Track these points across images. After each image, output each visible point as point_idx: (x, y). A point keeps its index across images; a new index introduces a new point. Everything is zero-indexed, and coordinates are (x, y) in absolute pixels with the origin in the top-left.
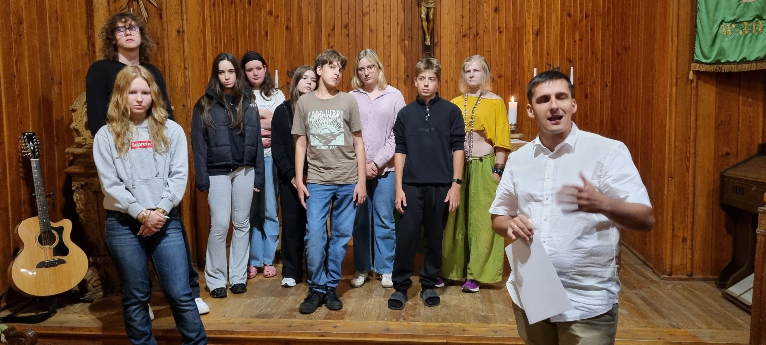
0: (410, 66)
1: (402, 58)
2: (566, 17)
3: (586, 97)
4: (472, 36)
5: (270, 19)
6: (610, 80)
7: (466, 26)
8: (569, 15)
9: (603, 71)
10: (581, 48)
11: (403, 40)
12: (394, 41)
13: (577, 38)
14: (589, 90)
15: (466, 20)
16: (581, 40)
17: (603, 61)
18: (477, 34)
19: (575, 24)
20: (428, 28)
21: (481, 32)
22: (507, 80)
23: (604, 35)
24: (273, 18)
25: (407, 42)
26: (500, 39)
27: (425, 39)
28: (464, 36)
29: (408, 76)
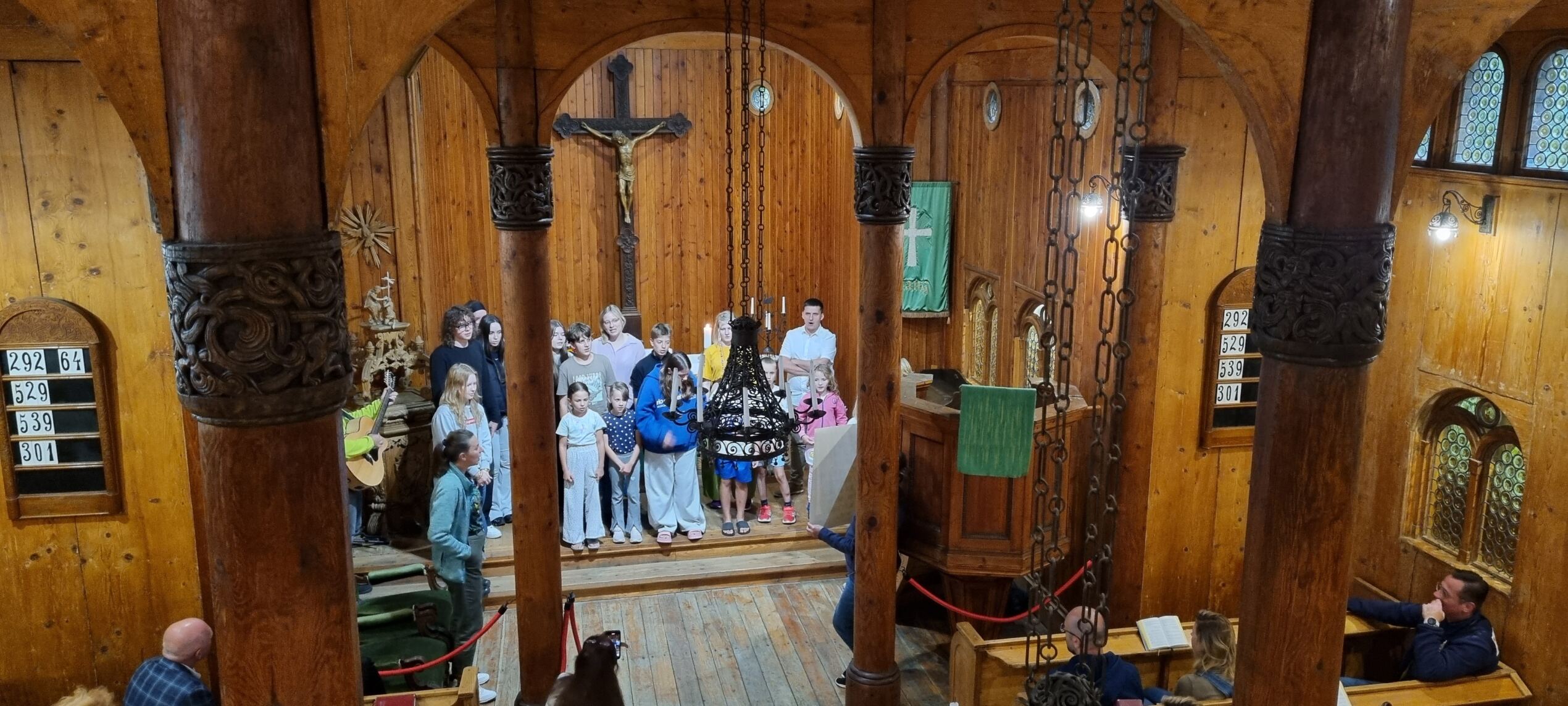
0: (603, 238)
1: (594, 231)
2: (777, 204)
3: (797, 291)
4: (675, 207)
5: (453, 208)
6: (818, 281)
7: (667, 194)
8: (780, 203)
9: (812, 270)
10: (791, 239)
11: (595, 209)
12: (584, 211)
13: (788, 229)
14: (799, 284)
15: (667, 189)
16: (791, 232)
17: (812, 261)
18: (681, 205)
19: (785, 215)
20: (627, 203)
21: (685, 201)
22: (715, 259)
23: (812, 235)
24: (455, 207)
25: (599, 212)
26: (707, 213)
27: (624, 216)
28: (666, 206)
29: (601, 251)
